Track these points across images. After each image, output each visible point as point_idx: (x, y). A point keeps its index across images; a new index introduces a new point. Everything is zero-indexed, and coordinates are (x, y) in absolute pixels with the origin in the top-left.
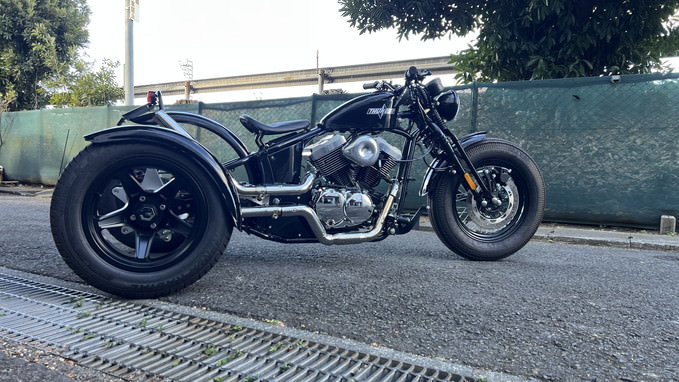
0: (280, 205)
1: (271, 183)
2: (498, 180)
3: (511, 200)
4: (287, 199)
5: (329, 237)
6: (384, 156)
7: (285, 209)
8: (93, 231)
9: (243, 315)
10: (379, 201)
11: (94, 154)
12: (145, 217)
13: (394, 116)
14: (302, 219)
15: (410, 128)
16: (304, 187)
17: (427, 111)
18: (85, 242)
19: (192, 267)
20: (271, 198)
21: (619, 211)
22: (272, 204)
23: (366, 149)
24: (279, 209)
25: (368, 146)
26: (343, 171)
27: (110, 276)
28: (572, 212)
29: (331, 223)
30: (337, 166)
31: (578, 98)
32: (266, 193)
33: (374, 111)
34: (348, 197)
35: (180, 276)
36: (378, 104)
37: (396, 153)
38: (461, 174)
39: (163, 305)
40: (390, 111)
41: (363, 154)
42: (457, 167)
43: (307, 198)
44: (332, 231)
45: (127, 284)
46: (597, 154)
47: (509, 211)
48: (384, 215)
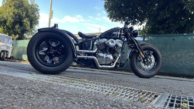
1: (85, 50)
2: (149, 55)
3: (153, 61)
4: (89, 54)
5: (100, 66)
6: (117, 45)
7: (89, 57)
8: (37, 54)
10: (115, 58)
11: (40, 34)
12: (51, 52)
13: (120, 35)
14: (93, 61)
15: (124, 39)
16: (94, 51)
17: (130, 34)
18: (35, 57)
20: (85, 54)
21: (186, 72)
24: (87, 57)
25: (112, 42)
26: (105, 48)
27: (41, 67)
29: (101, 62)
30: (103, 47)
31: (174, 40)
32: (84, 52)
33: (115, 33)
34: (106, 55)
35: (59, 69)
36: (116, 31)
37: (120, 45)
38: (139, 52)
40: (119, 33)
41: (110, 43)
42: (138, 50)
43: (94, 54)
44: (101, 65)
45: (45, 69)
46: (180, 57)
47: (152, 64)
48: (116, 61)
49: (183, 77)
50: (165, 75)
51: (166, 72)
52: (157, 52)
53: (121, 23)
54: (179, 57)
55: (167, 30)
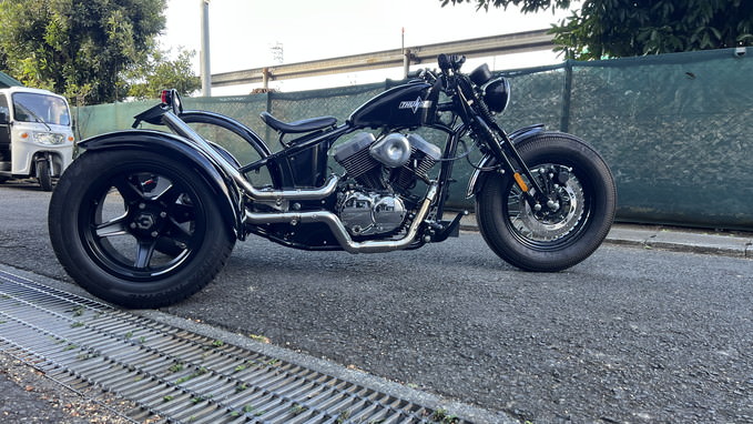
0: (302, 210)
1: (291, 187)
2: (555, 180)
3: (574, 203)
4: (310, 204)
5: (355, 245)
6: (419, 155)
7: (304, 215)
8: (90, 238)
9: (232, 329)
10: (413, 205)
12: (143, 225)
13: (432, 109)
14: (324, 225)
15: (453, 122)
16: (328, 190)
17: (470, 103)
19: (191, 278)
20: (292, 203)
21: (740, 211)
22: (292, 209)
23: (395, 147)
24: (298, 215)
25: (398, 145)
26: (371, 172)
27: (109, 285)
28: (681, 213)
29: (357, 230)
30: (363, 169)
31: (692, 76)
32: (283, 197)
33: (406, 105)
34: (376, 201)
35: (179, 287)
36: (411, 96)
37: (435, 152)
38: (510, 173)
39: (159, 316)
40: (426, 104)
41: (393, 154)
42: (506, 166)
43: (331, 203)
44: (359, 239)
45: (126, 294)
46: (722, 143)
47: (571, 215)
48: (419, 220)
49: (726, 231)
50: (654, 225)
51: (659, 211)
52: (591, 163)
53: (480, 5)
54: (717, 141)
55: (673, 27)
